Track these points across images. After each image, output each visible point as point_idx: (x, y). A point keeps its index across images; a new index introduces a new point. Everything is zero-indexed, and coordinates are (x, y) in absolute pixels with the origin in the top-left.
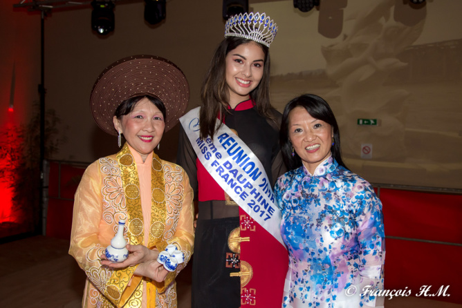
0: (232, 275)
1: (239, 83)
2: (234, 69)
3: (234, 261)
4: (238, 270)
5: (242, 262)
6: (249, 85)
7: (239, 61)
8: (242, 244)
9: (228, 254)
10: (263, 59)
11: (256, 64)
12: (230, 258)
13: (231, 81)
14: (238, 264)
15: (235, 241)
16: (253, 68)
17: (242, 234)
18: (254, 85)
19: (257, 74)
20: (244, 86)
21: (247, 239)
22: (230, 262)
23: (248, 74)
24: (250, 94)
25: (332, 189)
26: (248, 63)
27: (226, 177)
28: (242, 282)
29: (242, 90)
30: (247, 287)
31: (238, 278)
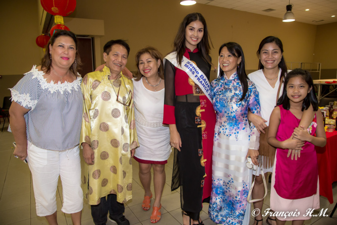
0: (198, 126)
1: (192, 40)
2: (189, 33)
3: (199, 120)
4: (201, 124)
5: (202, 120)
7: (191, 29)
8: (202, 113)
9: (196, 118)
10: (203, 27)
11: (200, 30)
12: (197, 119)
13: (188, 38)
14: (200, 121)
15: (199, 111)
16: (199, 33)
17: (202, 108)
18: (199, 40)
19: (201, 35)
20: (194, 41)
21: (204, 110)
22: (197, 121)
23: (196, 35)
24: (198, 45)
25: (237, 86)
26: (196, 30)
27: (201, 82)
28: (202, 129)
29: (194, 43)
30: (204, 131)
31: (201, 128)
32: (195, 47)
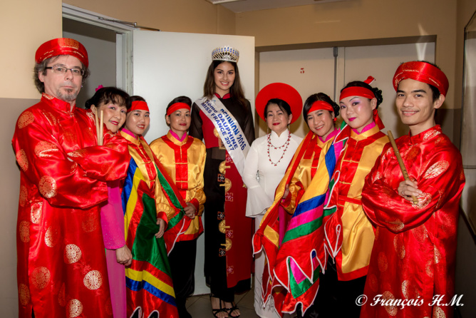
0: (221, 185)
1: (222, 84)
2: (219, 77)
3: (222, 178)
4: (224, 183)
5: (226, 179)
6: (228, 84)
7: (220, 72)
8: (226, 169)
9: (219, 175)
10: (234, 69)
11: (230, 72)
13: (218, 83)
14: (224, 180)
15: (223, 168)
16: (229, 75)
17: (227, 164)
18: (231, 84)
19: (231, 78)
20: (224, 85)
21: (229, 167)
22: (220, 179)
23: (225, 79)
24: (230, 88)
26: (225, 73)
28: (226, 189)
29: (224, 88)
30: (229, 192)
31: (224, 187)
32: (227, 92)
